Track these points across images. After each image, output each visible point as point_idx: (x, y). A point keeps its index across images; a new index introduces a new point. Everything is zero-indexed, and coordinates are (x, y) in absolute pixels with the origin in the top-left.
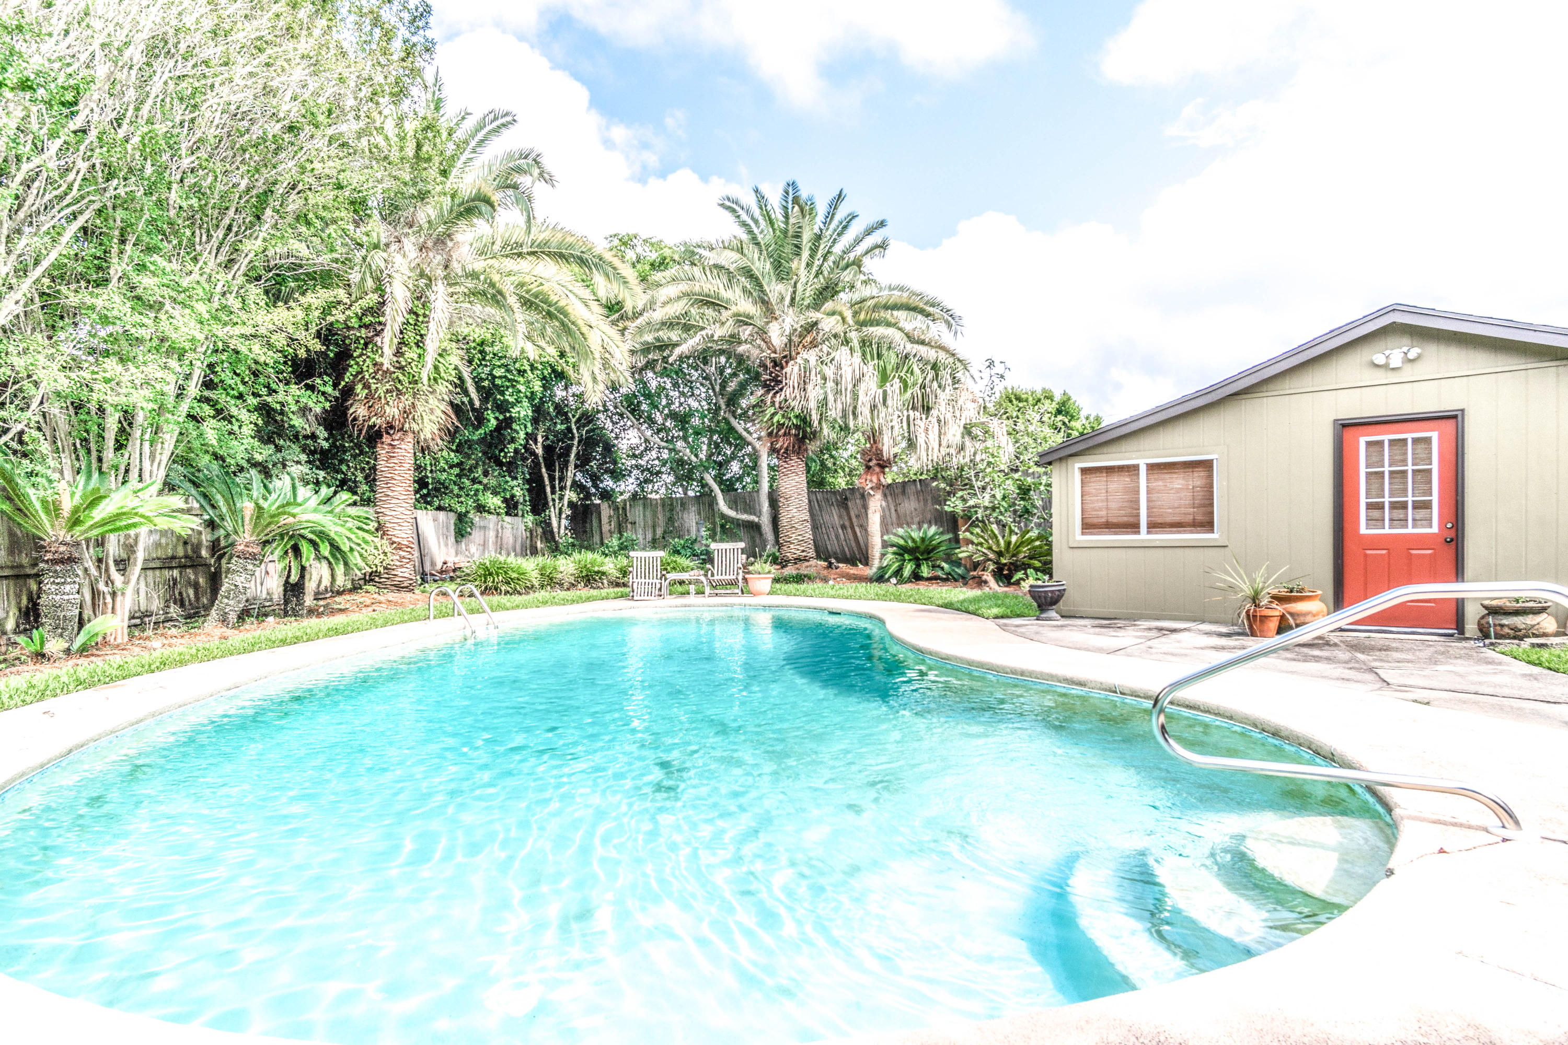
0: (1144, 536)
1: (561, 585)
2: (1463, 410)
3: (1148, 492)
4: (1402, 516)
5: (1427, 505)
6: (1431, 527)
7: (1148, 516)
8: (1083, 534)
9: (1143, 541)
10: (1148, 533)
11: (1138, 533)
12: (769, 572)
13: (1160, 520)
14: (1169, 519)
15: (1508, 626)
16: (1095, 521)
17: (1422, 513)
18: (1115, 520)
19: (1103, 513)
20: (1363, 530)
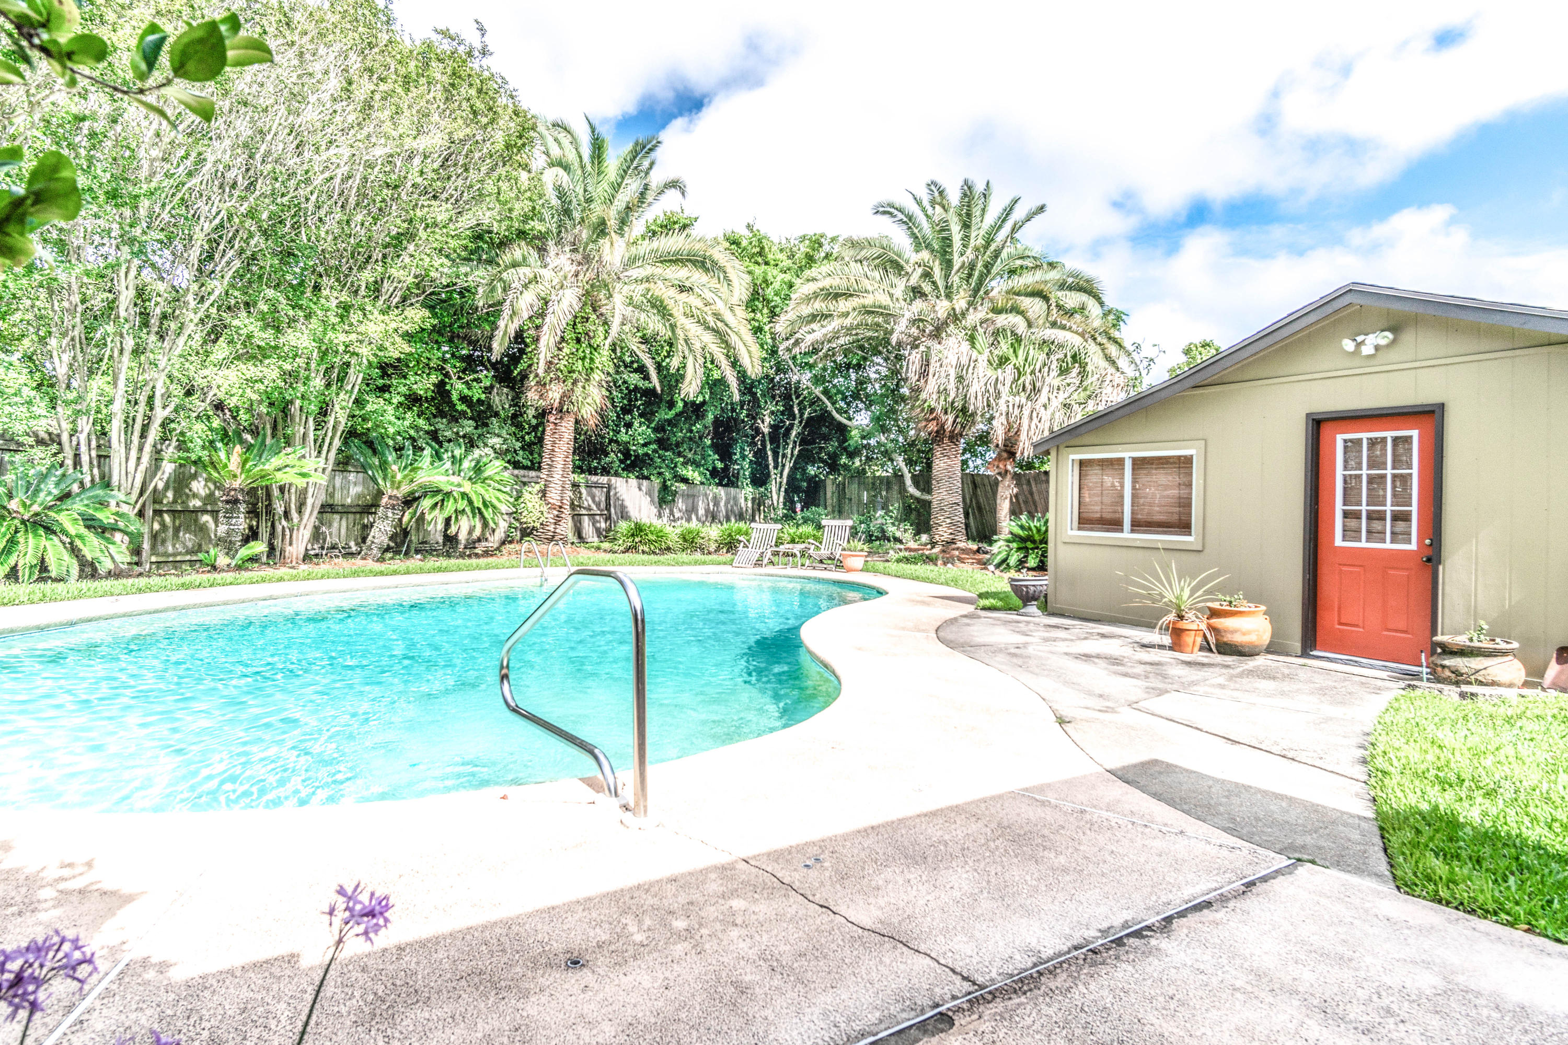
0: (1126, 535)
1: (702, 550)
2: (1441, 405)
3: (1135, 488)
4: (1379, 528)
5: (1404, 517)
6: (1409, 543)
7: (1132, 514)
8: (1079, 529)
9: (1124, 540)
10: (1132, 531)
11: (1122, 531)
12: (862, 550)
13: (1143, 518)
14: (1156, 518)
15: (1448, 667)
16: (1090, 516)
17: (1401, 525)
19: (1098, 508)
20: (1339, 542)
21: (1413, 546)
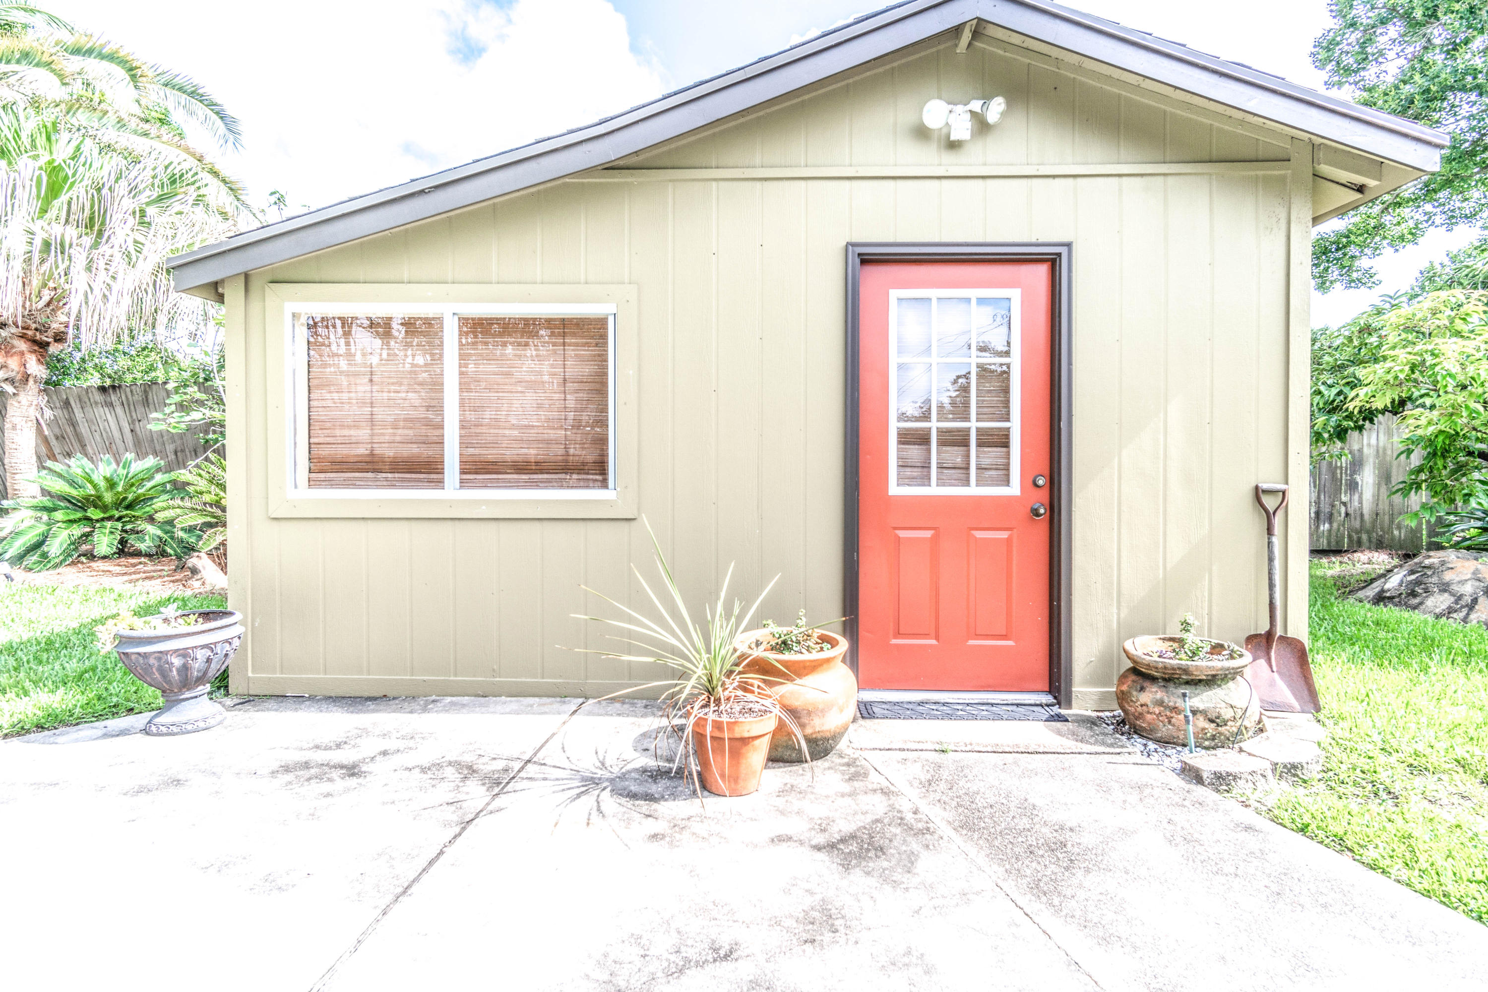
0: (452, 491)
2: (1069, 245)
3: (464, 387)
4: (959, 460)
5: (1002, 441)
6: (1007, 482)
7: (464, 444)
8: (311, 483)
9: (451, 503)
10: (463, 484)
11: (439, 483)
13: (491, 454)
14: (510, 454)
16: (343, 451)
17: (994, 454)
18: (387, 452)
19: (363, 433)
20: (894, 489)
21: (1014, 489)
